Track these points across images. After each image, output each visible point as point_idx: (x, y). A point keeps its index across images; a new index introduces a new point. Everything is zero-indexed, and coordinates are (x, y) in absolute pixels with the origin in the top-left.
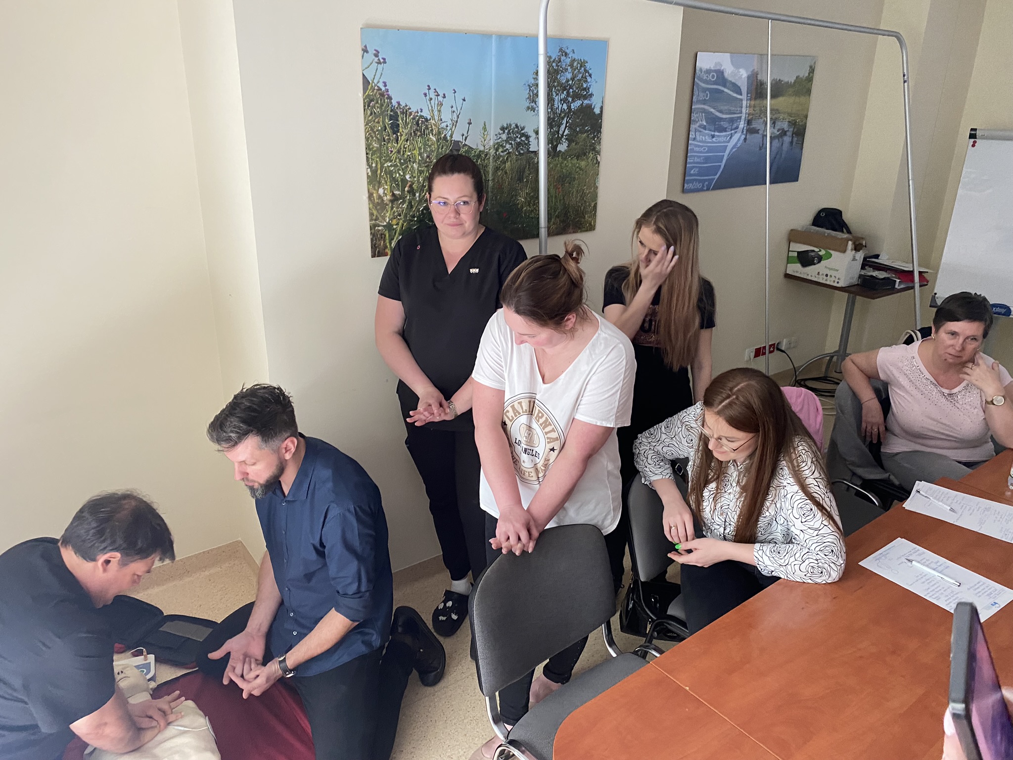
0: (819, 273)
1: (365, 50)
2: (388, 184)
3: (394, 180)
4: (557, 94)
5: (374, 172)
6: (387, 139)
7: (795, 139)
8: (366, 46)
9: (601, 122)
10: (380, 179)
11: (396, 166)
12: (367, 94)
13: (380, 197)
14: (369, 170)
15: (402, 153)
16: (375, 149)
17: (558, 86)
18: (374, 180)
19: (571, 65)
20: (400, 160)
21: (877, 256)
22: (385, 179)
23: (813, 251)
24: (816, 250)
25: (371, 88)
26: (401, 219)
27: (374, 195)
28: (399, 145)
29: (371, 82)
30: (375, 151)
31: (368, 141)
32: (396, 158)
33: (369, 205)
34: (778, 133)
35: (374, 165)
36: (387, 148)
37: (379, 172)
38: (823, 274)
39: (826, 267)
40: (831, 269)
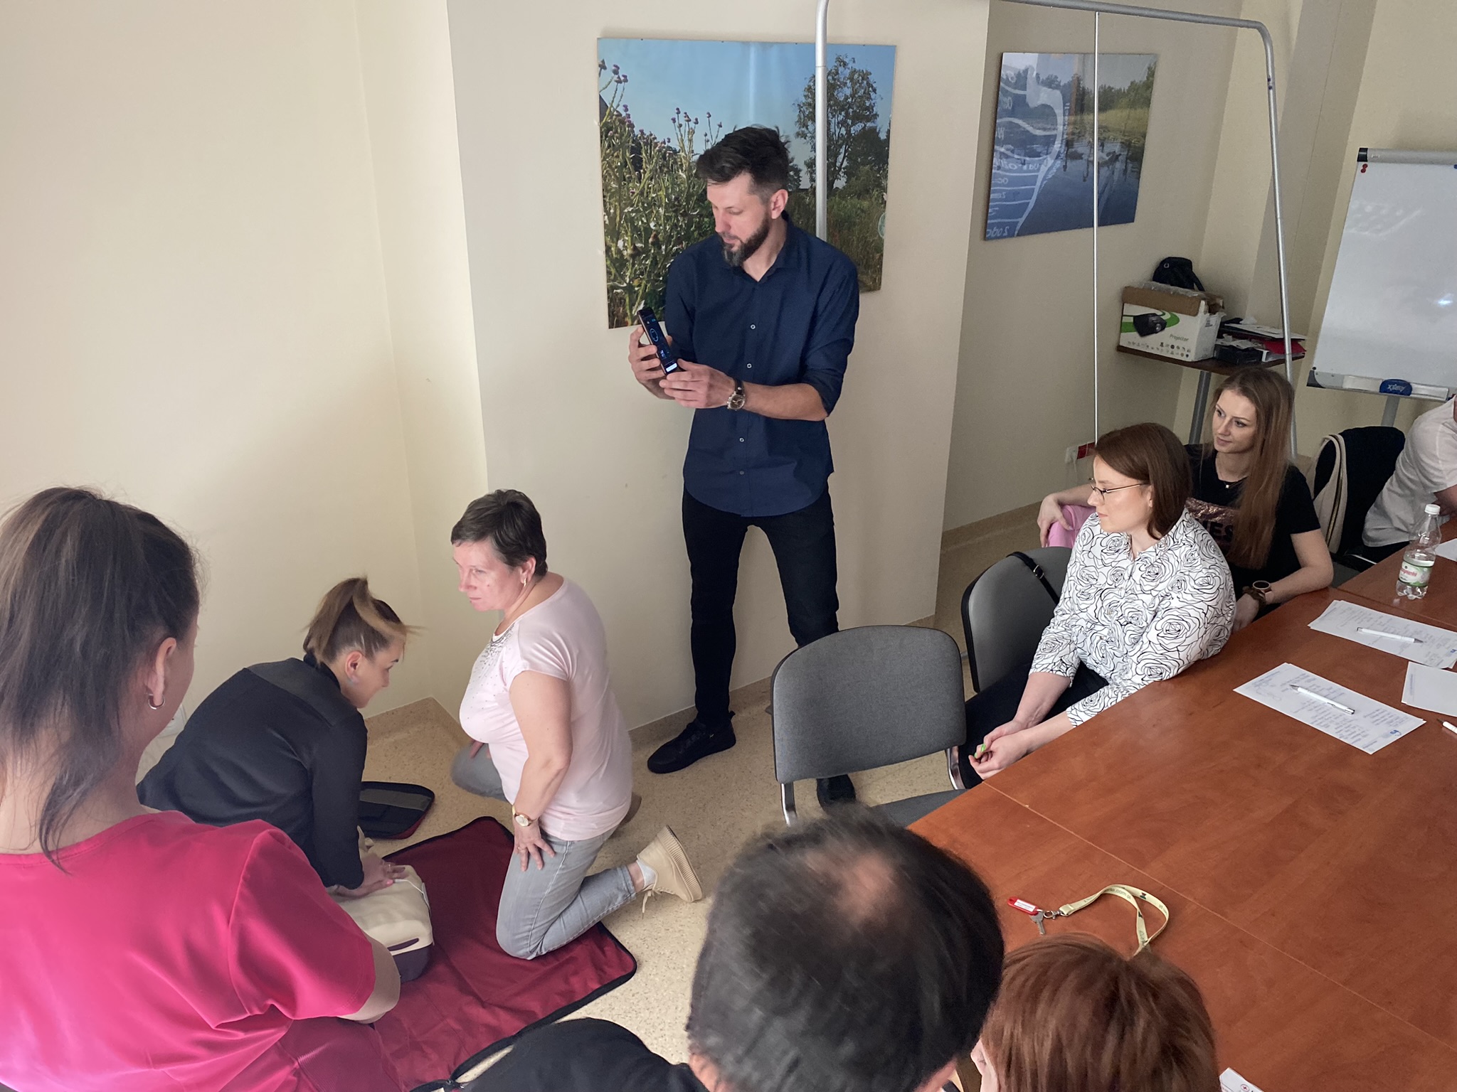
0: (1162, 343)
1: (602, 66)
2: (629, 234)
3: (635, 229)
4: (834, 116)
5: (612, 219)
6: (628, 178)
7: (1130, 165)
8: (603, 62)
9: (888, 150)
10: (619, 228)
11: (637, 211)
12: (604, 121)
13: (619, 252)
14: (606, 217)
15: (645, 194)
16: (613, 190)
17: (834, 105)
18: (612, 232)
19: (851, 79)
20: (643, 204)
21: (1238, 321)
22: (625, 228)
23: (1154, 315)
24: (1159, 313)
25: (609, 114)
26: (644, 278)
27: (613, 249)
28: (642, 185)
29: (609, 106)
30: (613, 193)
31: (605, 180)
32: (638, 202)
33: (606, 261)
34: (1107, 158)
35: (612, 211)
36: (628, 189)
37: (618, 219)
38: (1168, 345)
39: (1171, 335)
40: (1177, 338)
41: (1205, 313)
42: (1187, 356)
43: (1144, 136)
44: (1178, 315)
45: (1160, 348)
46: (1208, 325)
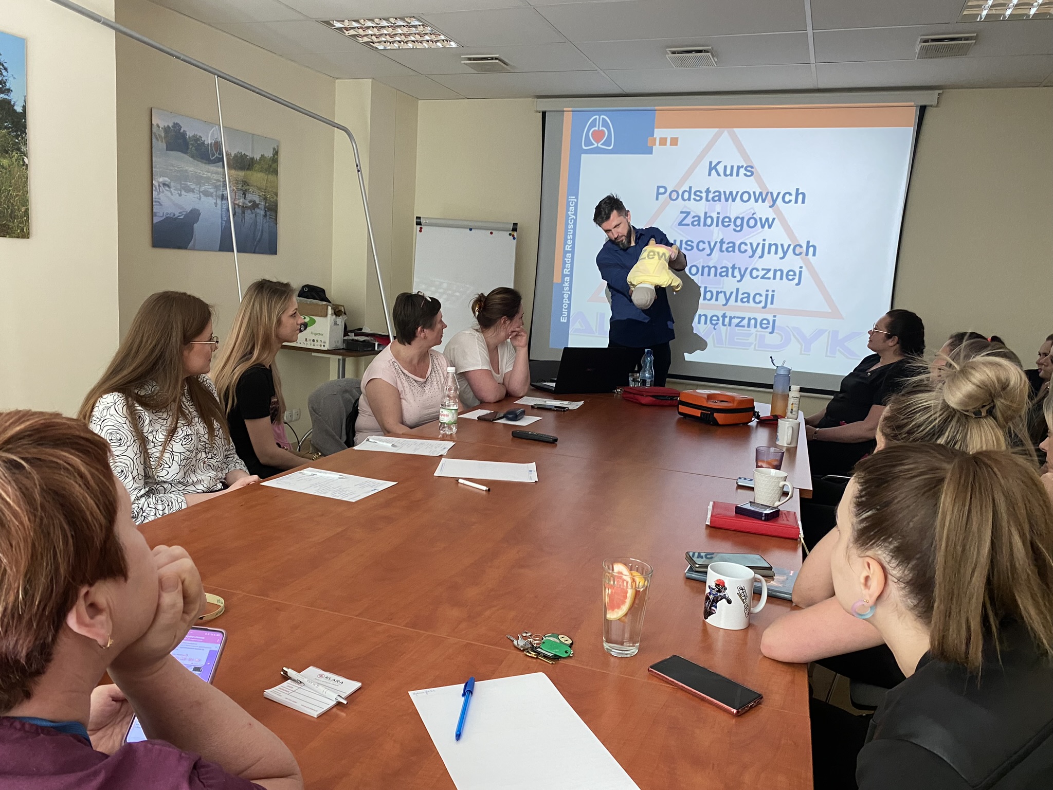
0: (306, 339)
9: (26, 122)
21: (360, 330)
38: (310, 340)
39: (312, 333)
40: (316, 334)
41: (332, 314)
42: (324, 346)
43: (276, 194)
44: (314, 317)
45: (305, 342)
46: (336, 324)
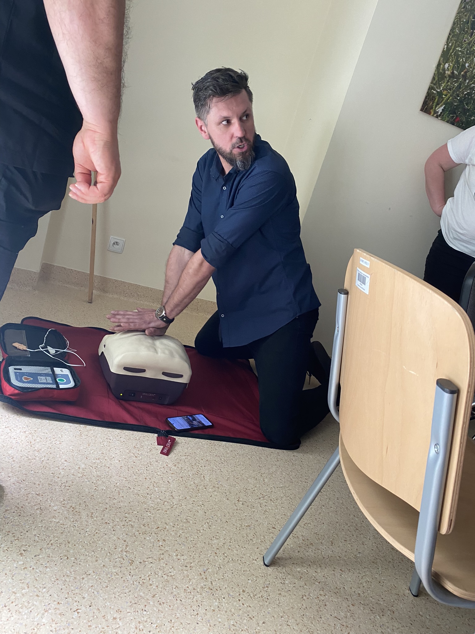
2: (453, 63)
3: (457, 62)
5: (448, 49)
10: (449, 57)
11: (463, 53)
13: (444, 70)
14: (446, 46)
15: (471, 45)
16: (456, 33)
18: (445, 55)
20: (467, 50)
22: (453, 58)
26: (450, 93)
27: (442, 66)
28: (471, 39)
31: (454, 25)
32: (465, 48)
33: (435, 71)
35: (450, 44)
36: (463, 38)
37: (451, 51)
